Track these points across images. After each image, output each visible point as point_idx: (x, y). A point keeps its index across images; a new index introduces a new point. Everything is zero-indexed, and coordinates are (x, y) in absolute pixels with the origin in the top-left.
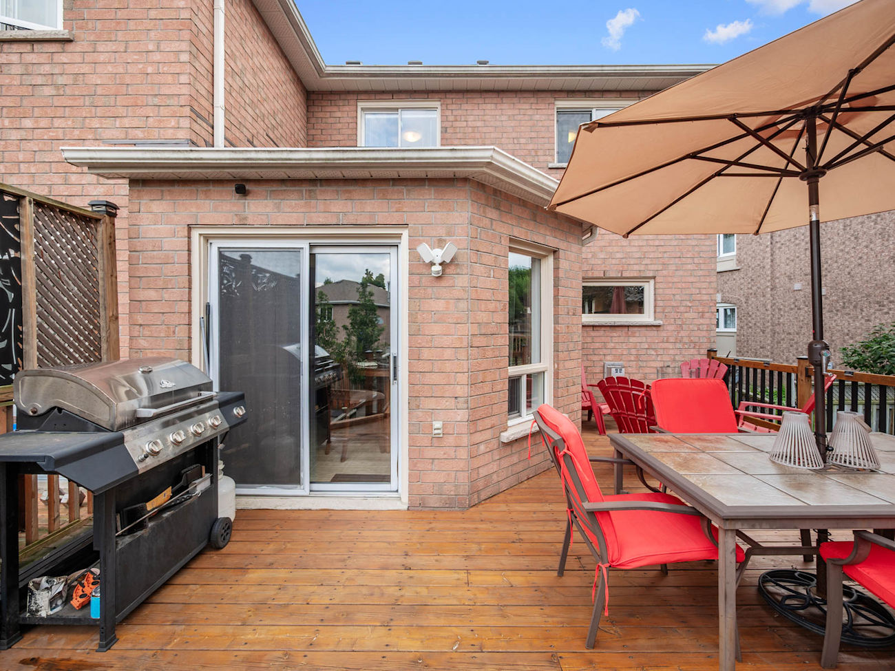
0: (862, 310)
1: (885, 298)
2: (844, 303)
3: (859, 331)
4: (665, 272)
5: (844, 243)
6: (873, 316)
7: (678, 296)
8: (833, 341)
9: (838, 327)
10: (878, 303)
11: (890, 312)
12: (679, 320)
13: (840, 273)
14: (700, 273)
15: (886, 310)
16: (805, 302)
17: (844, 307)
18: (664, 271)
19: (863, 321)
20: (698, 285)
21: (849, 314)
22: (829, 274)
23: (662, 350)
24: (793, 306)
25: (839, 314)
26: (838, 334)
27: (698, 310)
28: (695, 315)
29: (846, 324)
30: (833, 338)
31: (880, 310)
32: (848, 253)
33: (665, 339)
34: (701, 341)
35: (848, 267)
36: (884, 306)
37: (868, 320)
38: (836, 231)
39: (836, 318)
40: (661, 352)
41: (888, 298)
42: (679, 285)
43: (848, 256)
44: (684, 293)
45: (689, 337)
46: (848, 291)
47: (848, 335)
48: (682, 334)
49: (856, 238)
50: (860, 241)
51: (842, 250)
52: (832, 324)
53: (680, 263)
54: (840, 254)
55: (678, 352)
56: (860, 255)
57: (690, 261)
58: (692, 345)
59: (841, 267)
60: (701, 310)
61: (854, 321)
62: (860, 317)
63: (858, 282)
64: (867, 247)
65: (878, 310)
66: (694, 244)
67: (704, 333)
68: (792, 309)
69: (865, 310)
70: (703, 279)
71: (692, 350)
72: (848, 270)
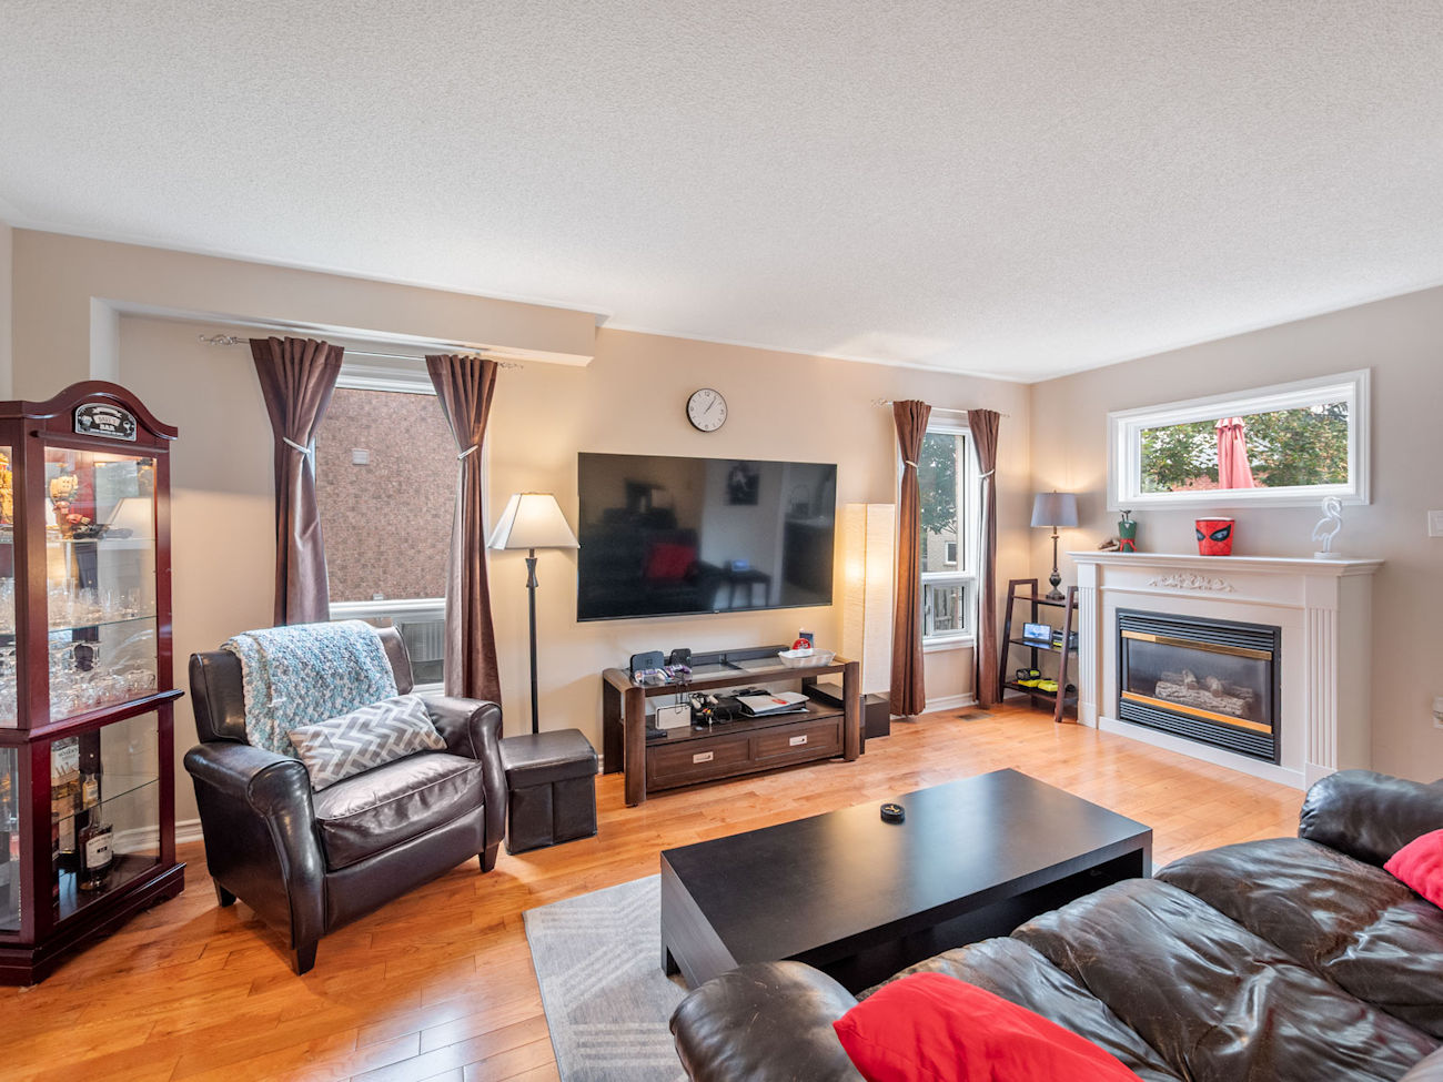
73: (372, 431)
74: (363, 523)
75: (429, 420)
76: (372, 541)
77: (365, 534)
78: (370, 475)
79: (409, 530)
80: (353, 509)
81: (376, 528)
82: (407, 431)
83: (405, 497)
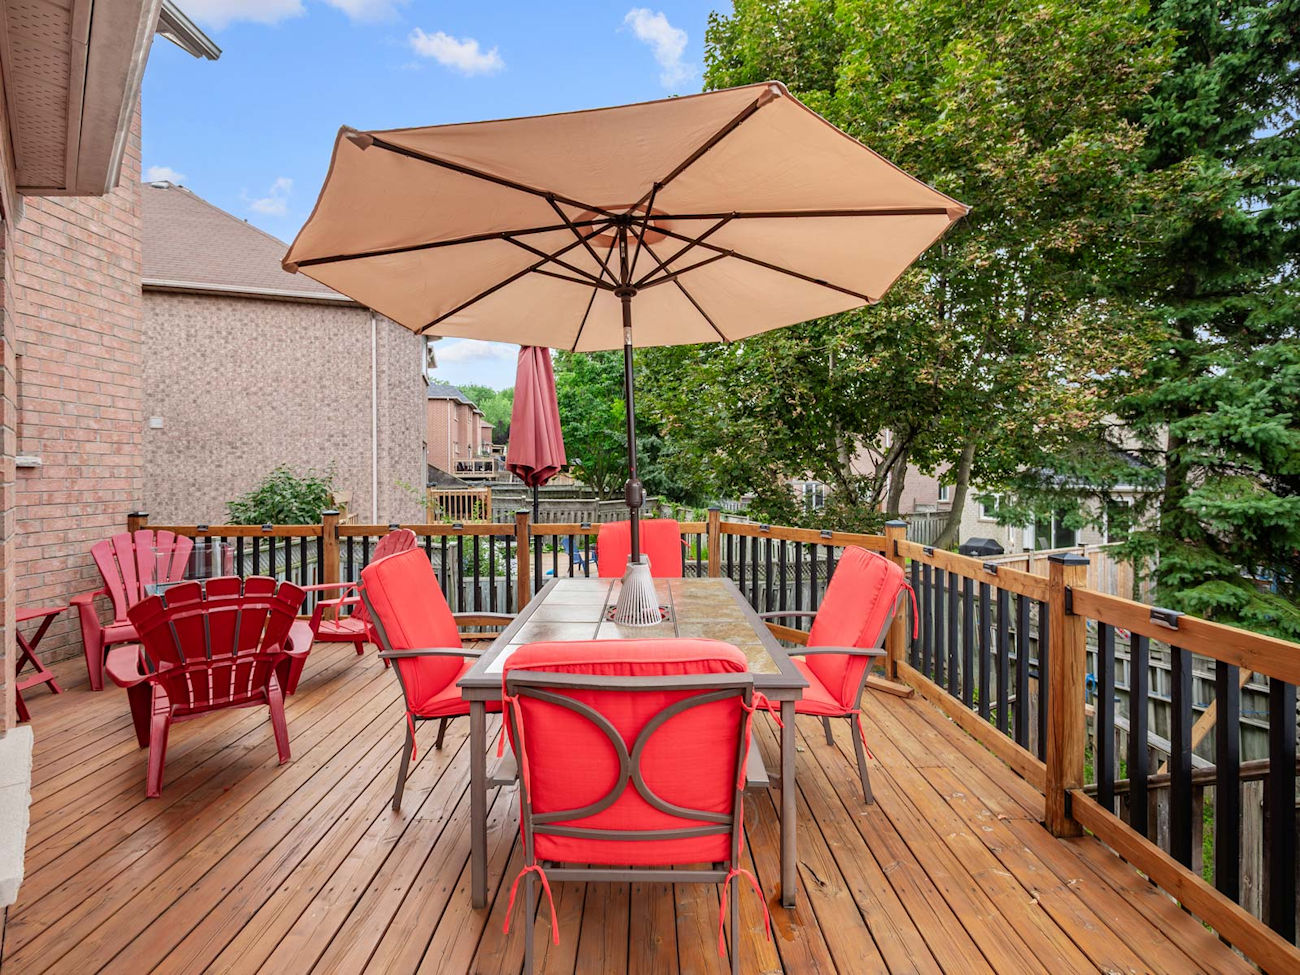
0: (211, 452)
1: (238, 438)
2: (189, 442)
3: (208, 480)
4: (42, 351)
5: (187, 359)
6: (224, 461)
7: (72, 406)
8: (174, 494)
10: (230, 443)
11: (244, 456)
12: (74, 457)
13: (182, 398)
14: (114, 367)
15: (239, 454)
17: (188, 448)
18: (39, 348)
19: (213, 467)
20: (111, 389)
21: (196, 457)
22: (167, 399)
23: (38, 523)
25: (182, 456)
26: (181, 485)
27: (110, 437)
28: (105, 448)
29: (192, 470)
31: (233, 453)
32: (193, 373)
33: (45, 497)
34: (117, 498)
35: (193, 393)
36: (236, 448)
37: (219, 466)
38: (176, 339)
39: (177, 462)
40: (36, 526)
41: (241, 439)
42: (74, 384)
43: (192, 378)
44: (83, 401)
45: (95, 490)
46: (194, 426)
47: (194, 485)
48: (81, 484)
49: (203, 355)
50: (208, 361)
51: (185, 368)
52: (172, 470)
53: (75, 337)
54: (183, 373)
55: (73, 523)
56: (208, 379)
57: (94, 338)
58: (101, 507)
59: (184, 391)
60: (115, 439)
62: (209, 461)
63: (206, 415)
64: (216, 370)
65: (230, 453)
66: (101, 306)
67: (122, 484)
69: (214, 452)
70: (118, 379)
71: (101, 518)
72: (192, 396)
73: (166, 403)
74: (158, 471)
75: (213, 393)
76: (166, 485)
77: (160, 480)
78: (164, 436)
79: (197, 477)
80: (151, 462)
81: (169, 476)
82: (195, 401)
83: (193, 452)
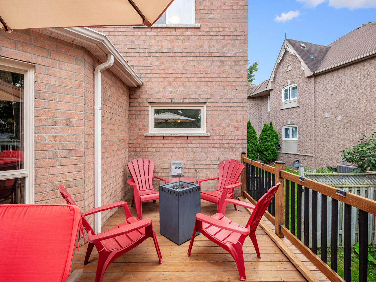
0: (360, 128)
1: (372, 121)
2: (351, 124)
5: (350, 91)
6: (366, 132)
8: (345, 145)
9: (347, 138)
10: (368, 124)
11: (375, 129)
13: (348, 107)
15: (372, 128)
16: (331, 124)
17: (350, 127)
19: (360, 134)
21: (353, 130)
22: (343, 108)
24: (325, 126)
25: (348, 130)
26: (347, 142)
29: (352, 136)
30: (345, 144)
31: (369, 128)
32: (353, 96)
35: (353, 104)
36: (371, 125)
38: (346, 84)
39: (346, 132)
41: (373, 121)
43: (352, 98)
46: (353, 117)
47: (352, 142)
49: (357, 88)
50: (359, 89)
51: (350, 95)
52: (344, 136)
54: (349, 97)
56: (359, 97)
59: (349, 104)
61: (356, 134)
62: (359, 132)
63: (358, 112)
64: (362, 92)
65: (368, 128)
68: (324, 128)
69: (361, 128)
72: (352, 106)
